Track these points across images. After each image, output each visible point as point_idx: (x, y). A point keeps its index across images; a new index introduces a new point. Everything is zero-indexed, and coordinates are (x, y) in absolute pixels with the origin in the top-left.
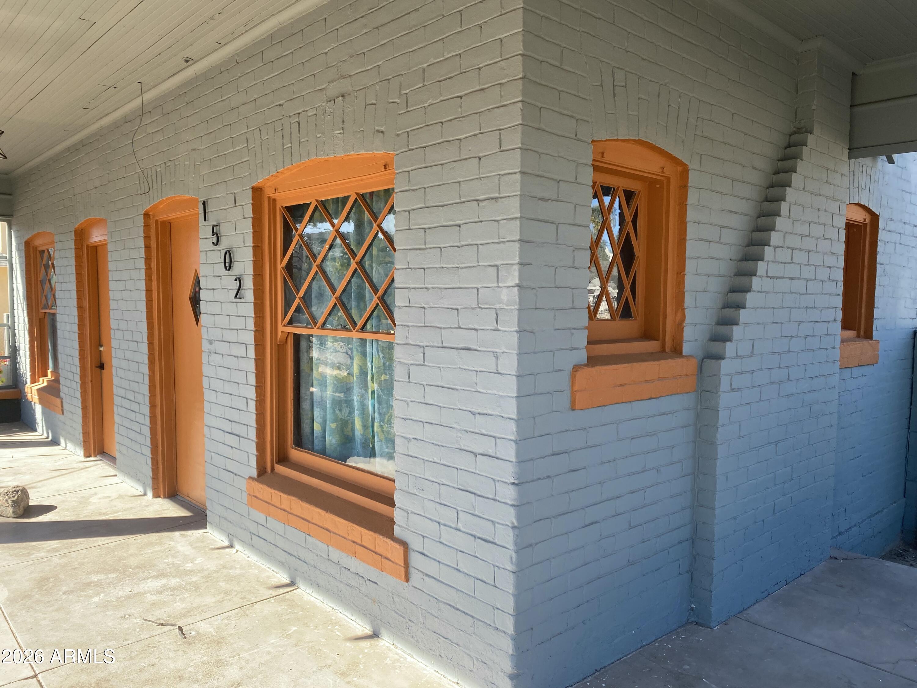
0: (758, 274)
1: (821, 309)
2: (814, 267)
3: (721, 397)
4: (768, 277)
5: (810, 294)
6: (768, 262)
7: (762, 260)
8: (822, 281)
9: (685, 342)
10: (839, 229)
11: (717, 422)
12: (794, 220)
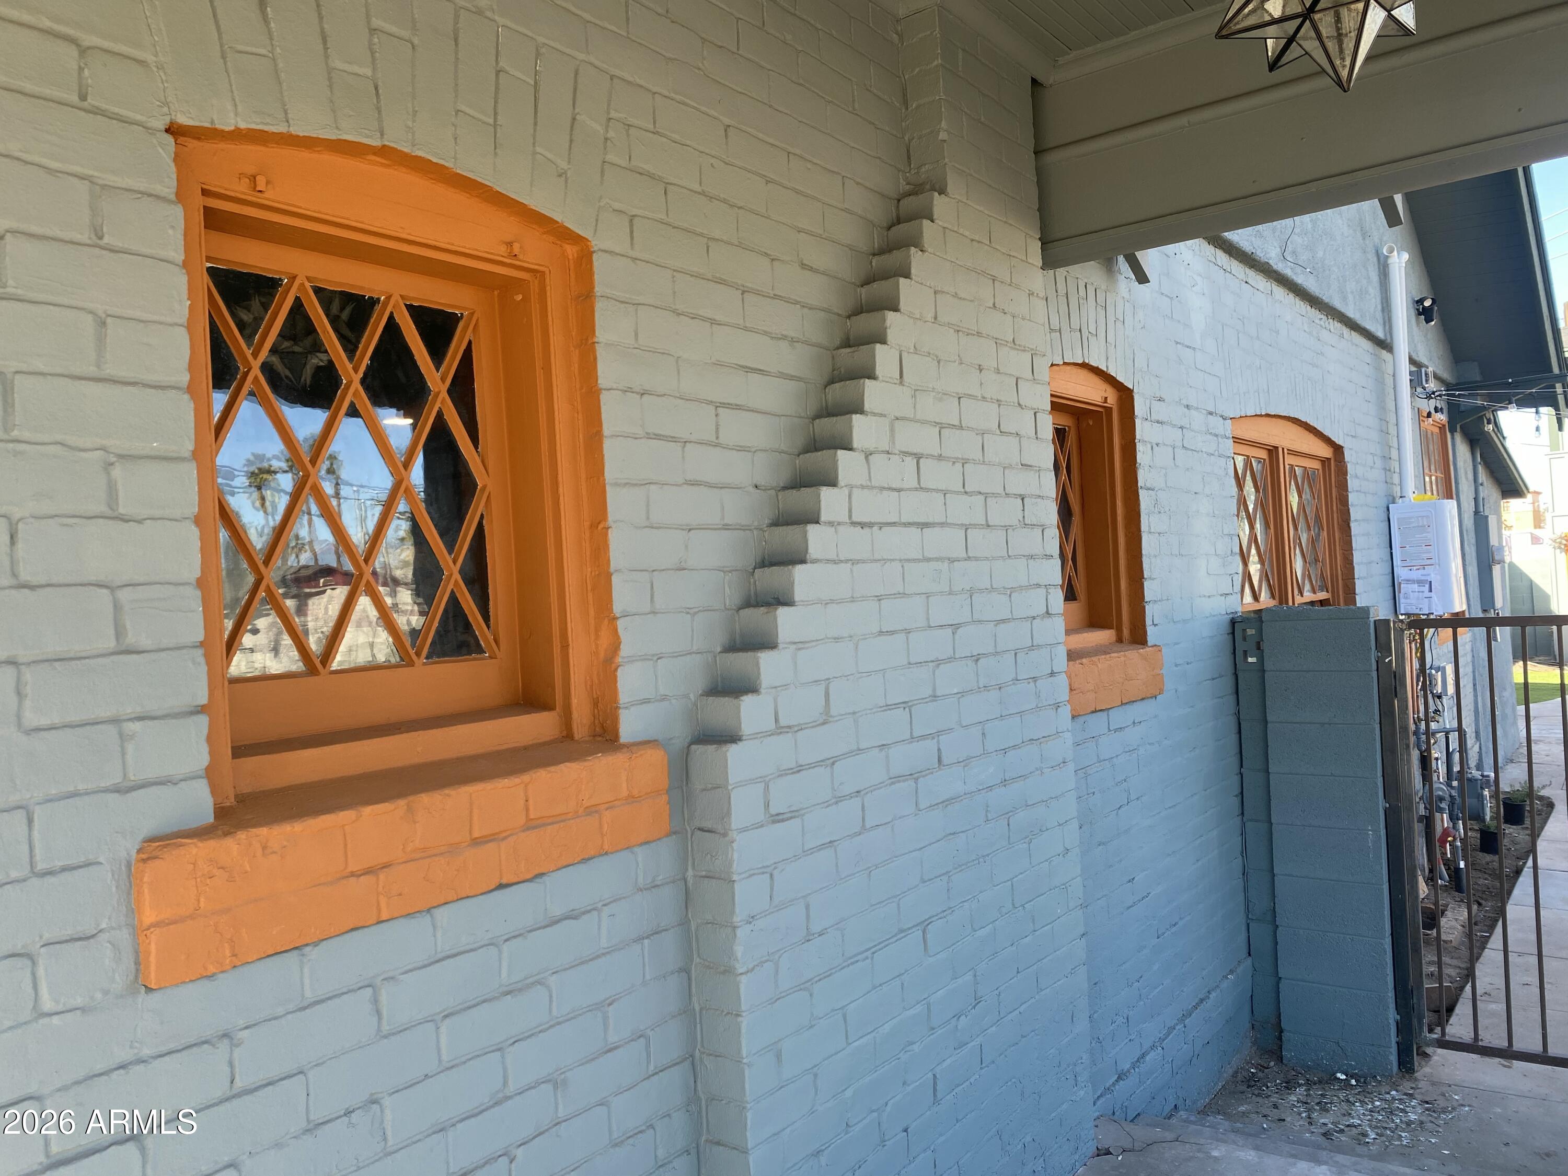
0: (823, 518)
1: (1010, 592)
2: (982, 498)
3: (734, 845)
4: (854, 524)
5: (977, 559)
6: (851, 487)
7: (833, 483)
8: (1006, 528)
9: (626, 708)
10: (1035, 413)
11: (733, 912)
12: (916, 390)
